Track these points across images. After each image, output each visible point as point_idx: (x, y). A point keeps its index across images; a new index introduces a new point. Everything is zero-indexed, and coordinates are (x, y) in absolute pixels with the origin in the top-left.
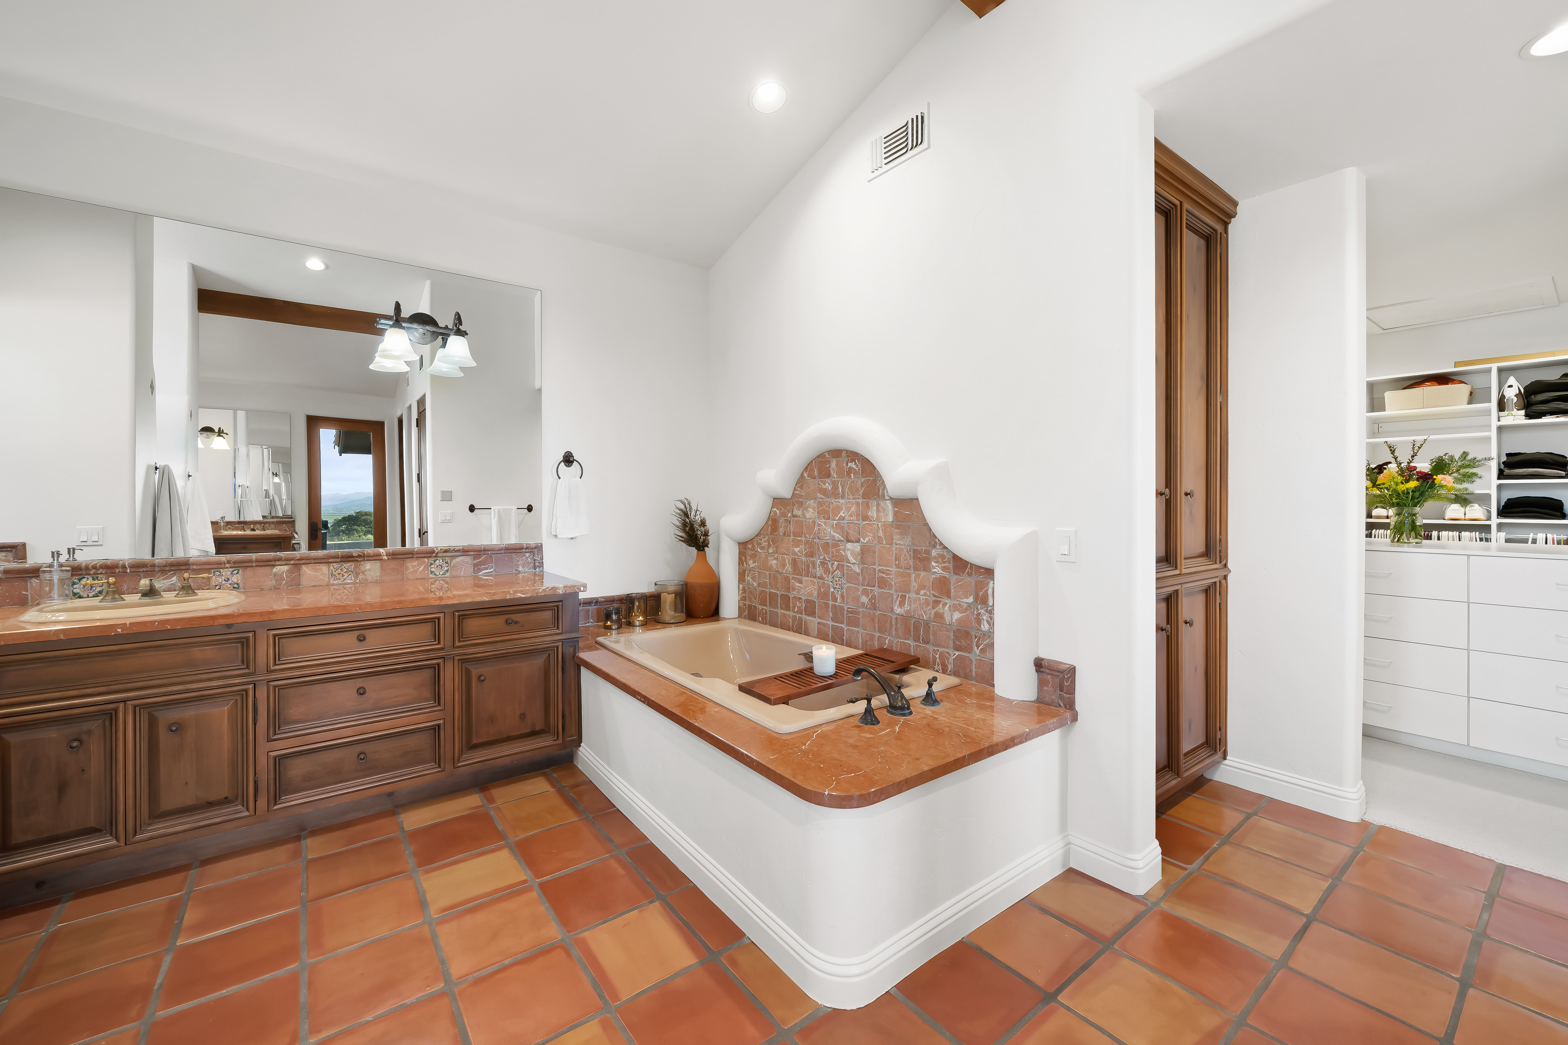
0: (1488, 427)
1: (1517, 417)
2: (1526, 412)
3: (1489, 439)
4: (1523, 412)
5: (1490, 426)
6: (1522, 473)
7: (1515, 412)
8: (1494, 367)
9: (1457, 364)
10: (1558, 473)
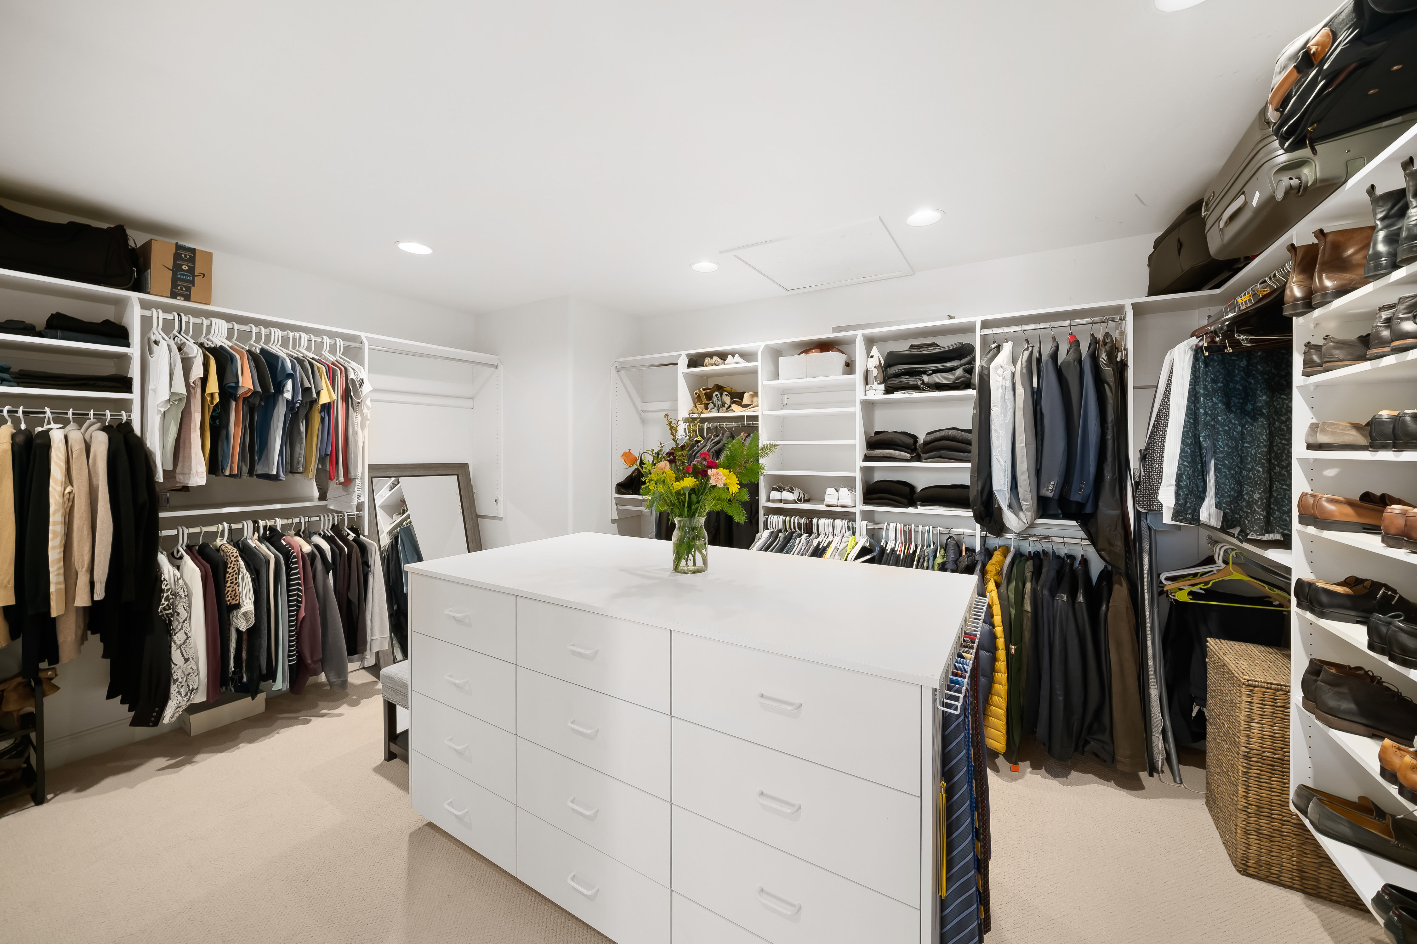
0: (852, 403)
1: (877, 392)
2: (885, 386)
3: (853, 415)
4: (882, 387)
5: (855, 402)
6: (879, 454)
7: (875, 385)
8: (859, 336)
9: (835, 330)
10: (905, 456)
